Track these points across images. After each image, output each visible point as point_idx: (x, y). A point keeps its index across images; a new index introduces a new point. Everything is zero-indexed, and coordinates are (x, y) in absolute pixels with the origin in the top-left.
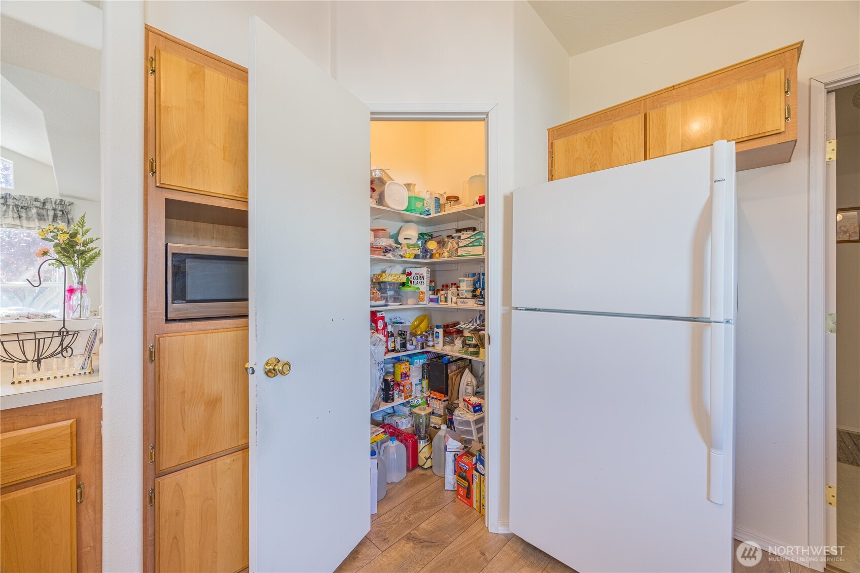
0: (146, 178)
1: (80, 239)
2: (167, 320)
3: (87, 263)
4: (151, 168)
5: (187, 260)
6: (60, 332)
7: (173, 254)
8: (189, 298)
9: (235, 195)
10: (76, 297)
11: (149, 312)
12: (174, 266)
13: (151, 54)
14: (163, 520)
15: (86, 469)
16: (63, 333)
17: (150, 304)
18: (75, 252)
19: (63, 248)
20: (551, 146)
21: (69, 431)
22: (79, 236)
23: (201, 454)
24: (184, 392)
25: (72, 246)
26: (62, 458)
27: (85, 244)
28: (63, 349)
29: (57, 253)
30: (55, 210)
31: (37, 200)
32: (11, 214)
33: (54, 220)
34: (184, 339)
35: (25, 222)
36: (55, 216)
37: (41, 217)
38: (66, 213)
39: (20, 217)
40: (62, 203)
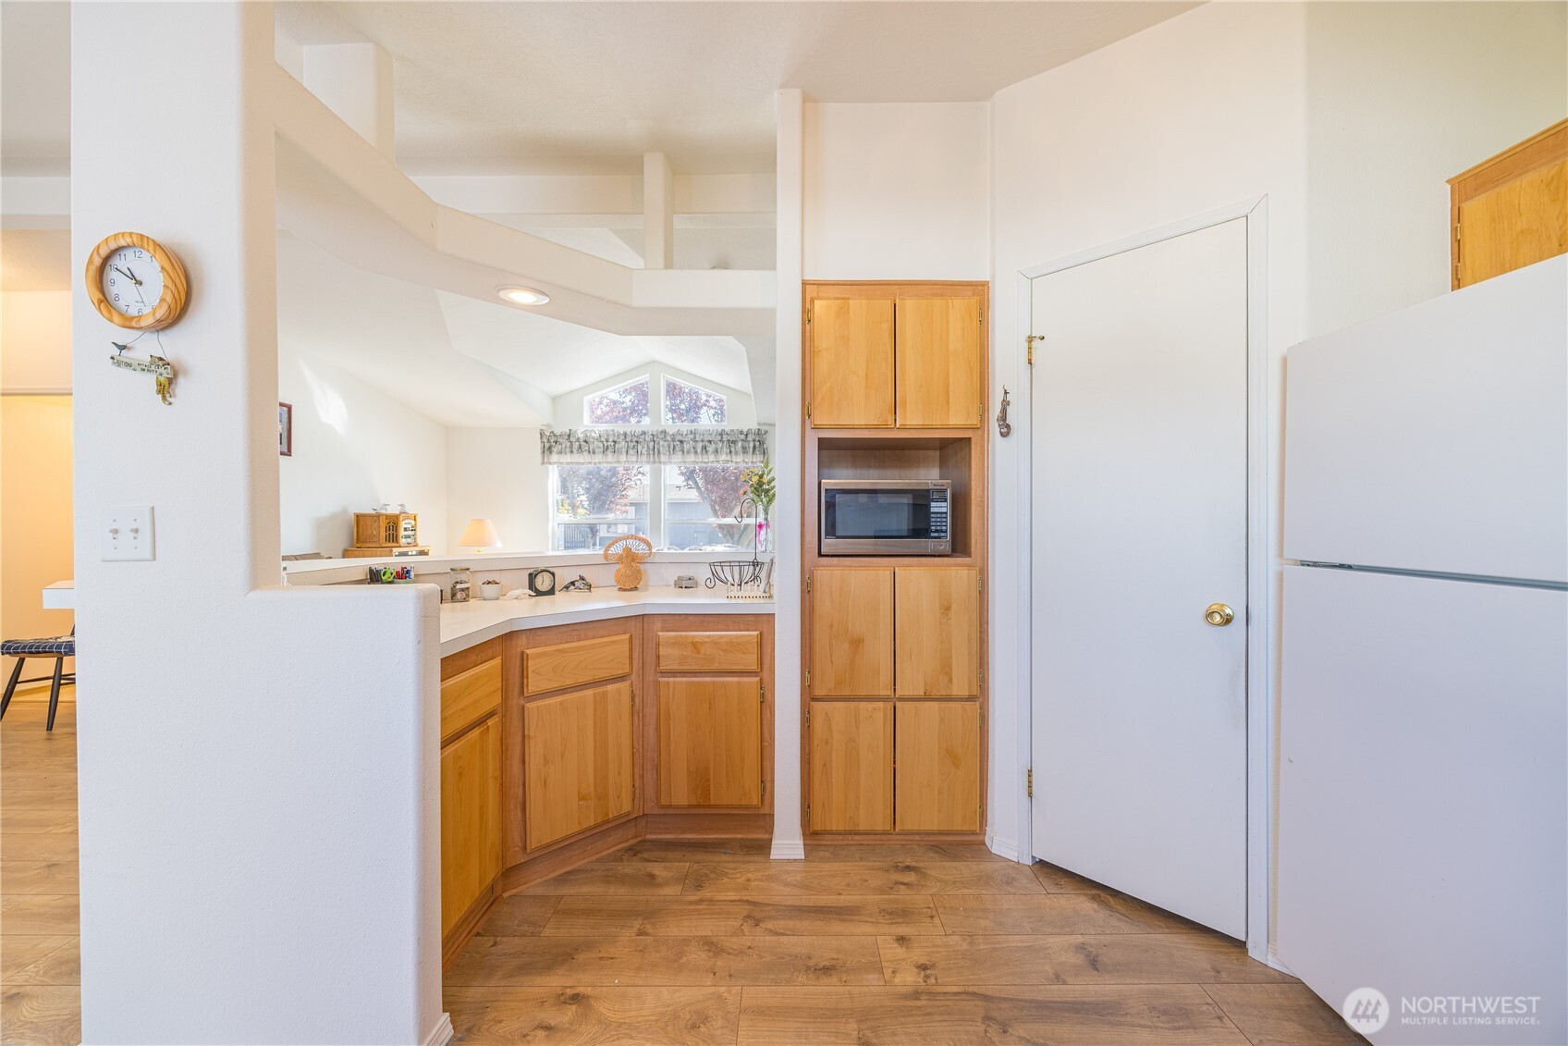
0: (803, 422)
1: (765, 479)
2: (820, 555)
3: (770, 501)
4: (807, 412)
5: (837, 496)
6: (753, 562)
7: (826, 490)
8: (838, 534)
9: (876, 423)
10: (763, 532)
11: (807, 546)
12: (826, 502)
13: (808, 305)
14: (815, 744)
15: (765, 675)
16: (755, 564)
17: (807, 539)
18: (762, 491)
19: (755, 488)
20: (1457, 216)
21: (755, 640)
22: (765, 476)
23: (846, 692)
24: (832, 626)
25: (761, 486)
26: (751, 661)
27: (769, 483)
28: (755, 578)
29: (752, 492)
30: (754, 441)
31: (741, 433)
32: (725, 449)
33: (754, 452)
34: (832, 574)
35: (734, 457)
36: (754, 447)
37: (745, 450)
38: (761, 443)
39: (731, 452)
40: (759, 433)
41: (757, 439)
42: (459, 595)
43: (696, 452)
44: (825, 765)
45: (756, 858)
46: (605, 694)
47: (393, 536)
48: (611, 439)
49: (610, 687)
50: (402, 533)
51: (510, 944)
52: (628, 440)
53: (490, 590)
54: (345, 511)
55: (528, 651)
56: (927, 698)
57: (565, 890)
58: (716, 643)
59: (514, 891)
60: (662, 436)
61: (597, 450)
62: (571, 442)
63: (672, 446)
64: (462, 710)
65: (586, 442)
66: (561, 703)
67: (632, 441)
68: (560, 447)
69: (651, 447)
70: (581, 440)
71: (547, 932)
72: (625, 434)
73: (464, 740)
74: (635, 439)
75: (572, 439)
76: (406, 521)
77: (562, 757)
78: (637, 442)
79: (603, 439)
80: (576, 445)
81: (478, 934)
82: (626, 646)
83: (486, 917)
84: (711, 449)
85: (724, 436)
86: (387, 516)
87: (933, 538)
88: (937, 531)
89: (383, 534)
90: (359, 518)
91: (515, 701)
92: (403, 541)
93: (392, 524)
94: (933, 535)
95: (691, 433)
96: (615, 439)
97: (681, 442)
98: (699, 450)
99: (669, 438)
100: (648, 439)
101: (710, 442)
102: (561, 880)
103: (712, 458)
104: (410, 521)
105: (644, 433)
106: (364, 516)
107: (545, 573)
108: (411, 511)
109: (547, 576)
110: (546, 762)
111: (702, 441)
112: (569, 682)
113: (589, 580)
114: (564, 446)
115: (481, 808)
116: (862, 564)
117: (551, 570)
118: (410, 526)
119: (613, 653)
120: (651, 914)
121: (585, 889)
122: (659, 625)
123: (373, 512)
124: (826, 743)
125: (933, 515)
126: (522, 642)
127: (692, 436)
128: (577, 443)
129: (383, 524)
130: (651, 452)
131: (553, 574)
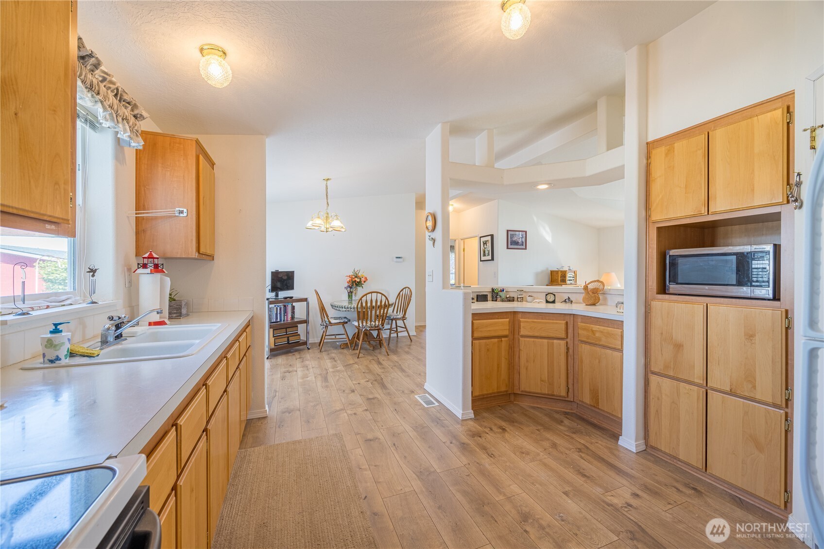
5: (677, 259)
7: (670, 256)
11: (649, 287)
12: (670, 263)
13: (650, 155)
14: (652, 397)
17: (649, 283)
26: (618, 344)
34: (663, 305)
42: (519, 299)
44: (657, 411)
45: (613, 441)
46: (553, 343)
47: (564, 281)
49: (555, 341)
50: (568, 278)
51: (504, 412)
53: (529, 299)
54: (547, 269)
55: (521, 319)
56: (731, 393)
57: (532, 411)
58: (602, 332)
59: (517, 403)
64: (489, 331)
66: (533, 341)
71: (514, 415)
73: (489, 340)
76: (570, 273)
77: (534, 362)
81: (499, 406)
82: (563, 327)
83: (505, 404)
86: (561, 271)
87: (754, 286)
88: (757, 281)
89: (560, 279)
90: (552, 272)
91: (516, 336)
92: (568, 282)
93: (564, 274)
94: (753, 284)
102: (534, 408)
104: (572, 273)
106: (553, 271)
107: (551, 295)
108: (573, 268)
109: (552, 296)
110: (527, 361)
112: (536, 334)
113: (571, 299)
115: (498, 365)
116: (685, 300)
117: (554, 293)
118: (571, 276)
119: (558, 327)
120: (547, 428)
121: (537, 413)
122: (580, 320)
123: (557, 270)
124: (658, 399)
125: (755, 270)
126: (520, 315)
129: (560, 274)
131: (554, 295)
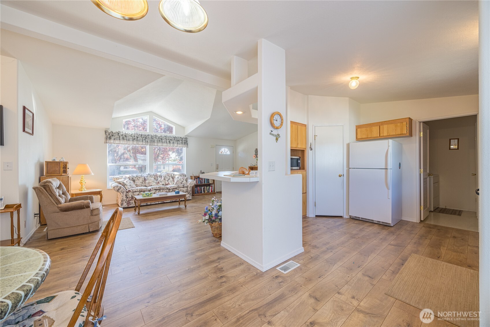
31: (181, 138)
32: (176, 142)
33: (185, 144)
35: (178, 145)
36: (185, 142)
37: (182, 143)
38: (187, 141)
39: (178, 143)
40: (186, 138)
41: (185, 140)
43: (167, 143)
47: (65, 171)
48: (136, 136)
50: (67, 169)
52: (142, 137)
60: (155, 137)
61: (130, 140)
62: (119, 136)
63: (158, 140)
65: (125, 136)
67: (144, 137)
68: (114, 137)
69: (151, 140)
70: (124, 135)
72: (142, 135)
74: (145, 137)
75: (119, 135)
78: (146, 138)
79: (132, 136)
80: (121, 137)
84: (171, 142)
85: (176, 138)
86: (63, 163)
89: (61, 170)
90: (48, 163)
92: (67, 173)
93: (65, 166)
94: (299, 166)
95: (165, 137)
96: (138, 136)
97: (161, 139)
98: (168, 142)
99: (157, 137)
100: (150, 137)
101: (171, 140)
103: (172, 145)
105: (149, 135)
106: (51, 162)
111: (169, 139)
114: (116, 137)
125: (299, 163)
127: (165, 138)
128: (122, 137)
129: (61, 166)
130: (151, 142)
